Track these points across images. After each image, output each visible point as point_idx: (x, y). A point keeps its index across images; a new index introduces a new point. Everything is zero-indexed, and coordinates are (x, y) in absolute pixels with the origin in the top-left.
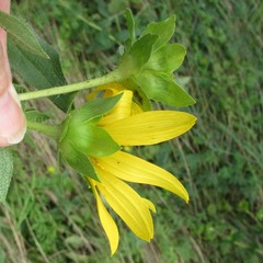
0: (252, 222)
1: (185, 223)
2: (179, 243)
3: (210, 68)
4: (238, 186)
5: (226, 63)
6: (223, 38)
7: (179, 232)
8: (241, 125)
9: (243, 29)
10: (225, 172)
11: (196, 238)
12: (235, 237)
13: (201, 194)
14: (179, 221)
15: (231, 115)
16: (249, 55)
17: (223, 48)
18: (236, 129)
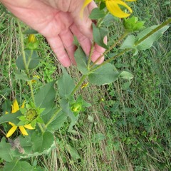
0: (147, 141)
1: (119, 135)
2: (115, 143)
3: (142, 75)
4: (144, 125)
5: (149, 74)
6: (149, 64)
7: (116, 138)
8: (150, 100)
9: (158, 62)
10: (140, 118)
11: (122, 142)
12: (138, 146)
13: (128, 124)
14: (117, 134)
15: (147, 95)
16: (159, 73)
17: (149, 68)
18: (147, 102)
